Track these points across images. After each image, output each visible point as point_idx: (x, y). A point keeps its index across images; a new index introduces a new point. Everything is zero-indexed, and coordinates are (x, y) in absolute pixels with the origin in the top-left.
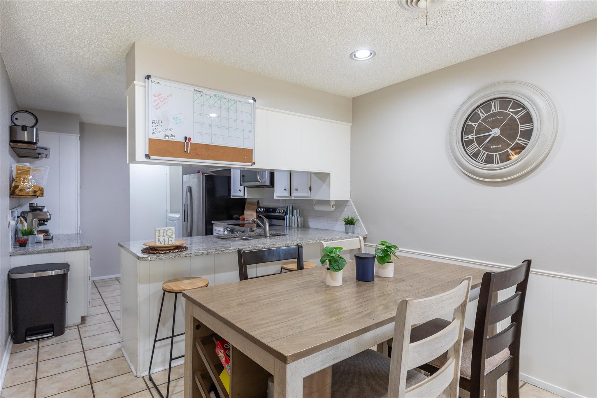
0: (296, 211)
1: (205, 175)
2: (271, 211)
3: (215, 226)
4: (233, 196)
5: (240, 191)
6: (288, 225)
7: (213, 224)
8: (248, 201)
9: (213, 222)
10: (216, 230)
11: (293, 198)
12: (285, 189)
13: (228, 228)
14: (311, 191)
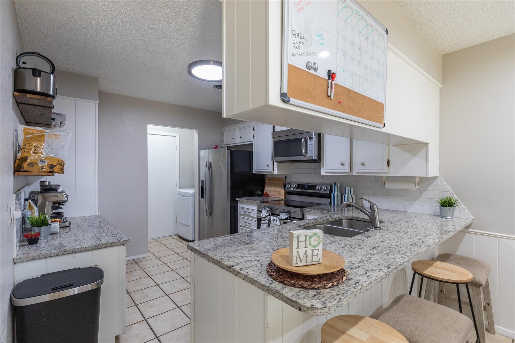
0: (349, 188)
1: (230, 150)
2: (306, 188)
3: (239, 203)
4: (255, 172)
5: (268, 166)
6: (336, 204)
7: (238, 201)
8: (268, 176)
9: (237, 199)
10: (242, 208)
11: (355, 174)
12: (342, 164)
13: (265, 207)
14: (389, 166)
